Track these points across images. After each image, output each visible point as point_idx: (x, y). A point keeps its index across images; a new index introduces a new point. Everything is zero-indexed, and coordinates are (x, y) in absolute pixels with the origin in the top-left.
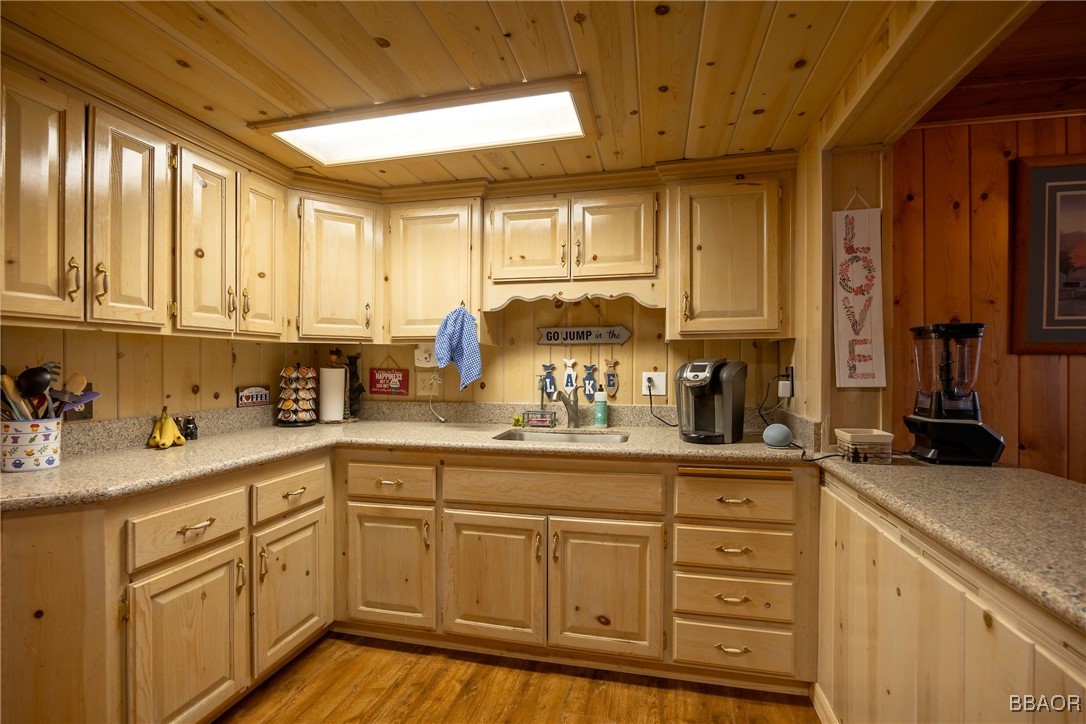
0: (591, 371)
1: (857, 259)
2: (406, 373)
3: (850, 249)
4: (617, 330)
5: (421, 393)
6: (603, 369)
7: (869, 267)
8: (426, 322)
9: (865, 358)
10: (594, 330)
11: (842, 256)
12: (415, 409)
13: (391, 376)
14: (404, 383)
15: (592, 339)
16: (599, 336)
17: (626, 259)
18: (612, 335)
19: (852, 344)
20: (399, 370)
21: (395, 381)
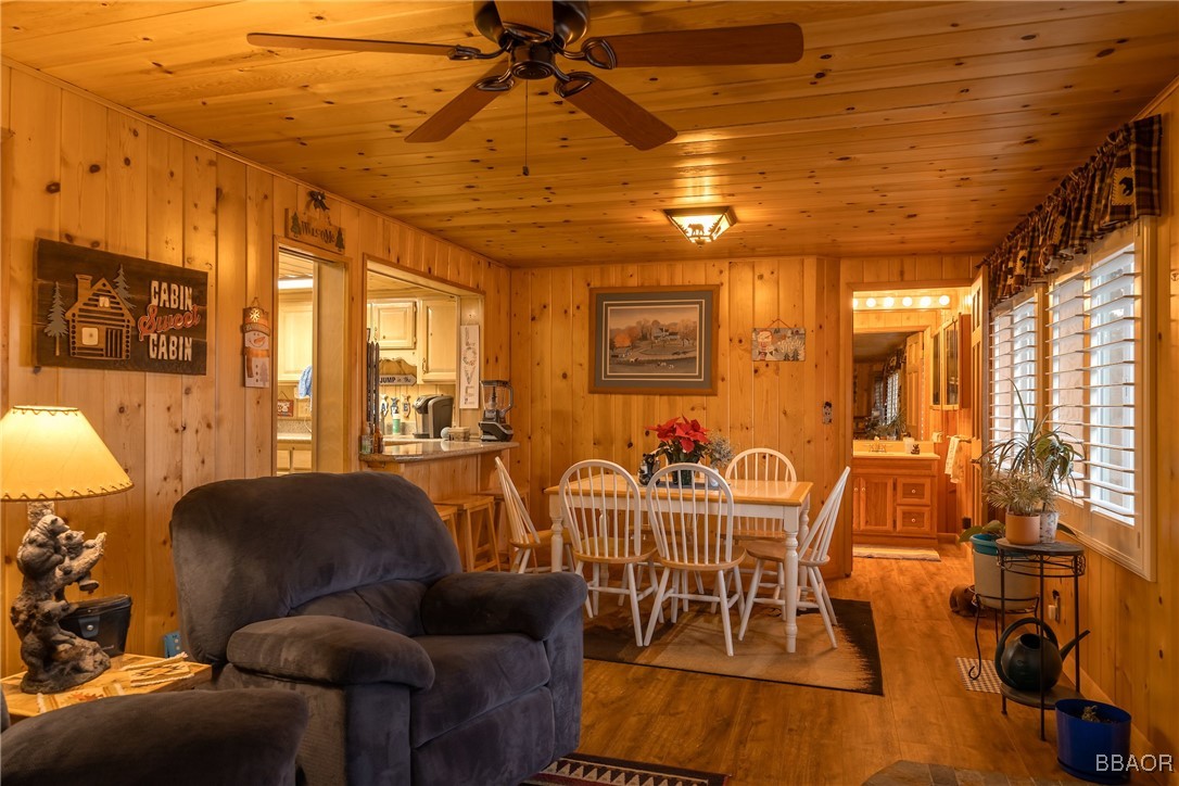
0: (396, 402)
1: (469, 348)
2: (292, 402)
3: (467, 344)
4: (409, 377)
5: (300, 415)
6: (402, 400)
7: (475, 353)
8: (295, 372)
9: (471, 395)
10: (396, 377)
11: (464, 347)
12: (296, 425)
13: (283, 404)
14: (291, 409)
15: (396, 382)
16: (399, 380)
17: (399, 338)
18: (407, 380)
19: (467, 388)
20: (288, 401)
21: (285, 409)
